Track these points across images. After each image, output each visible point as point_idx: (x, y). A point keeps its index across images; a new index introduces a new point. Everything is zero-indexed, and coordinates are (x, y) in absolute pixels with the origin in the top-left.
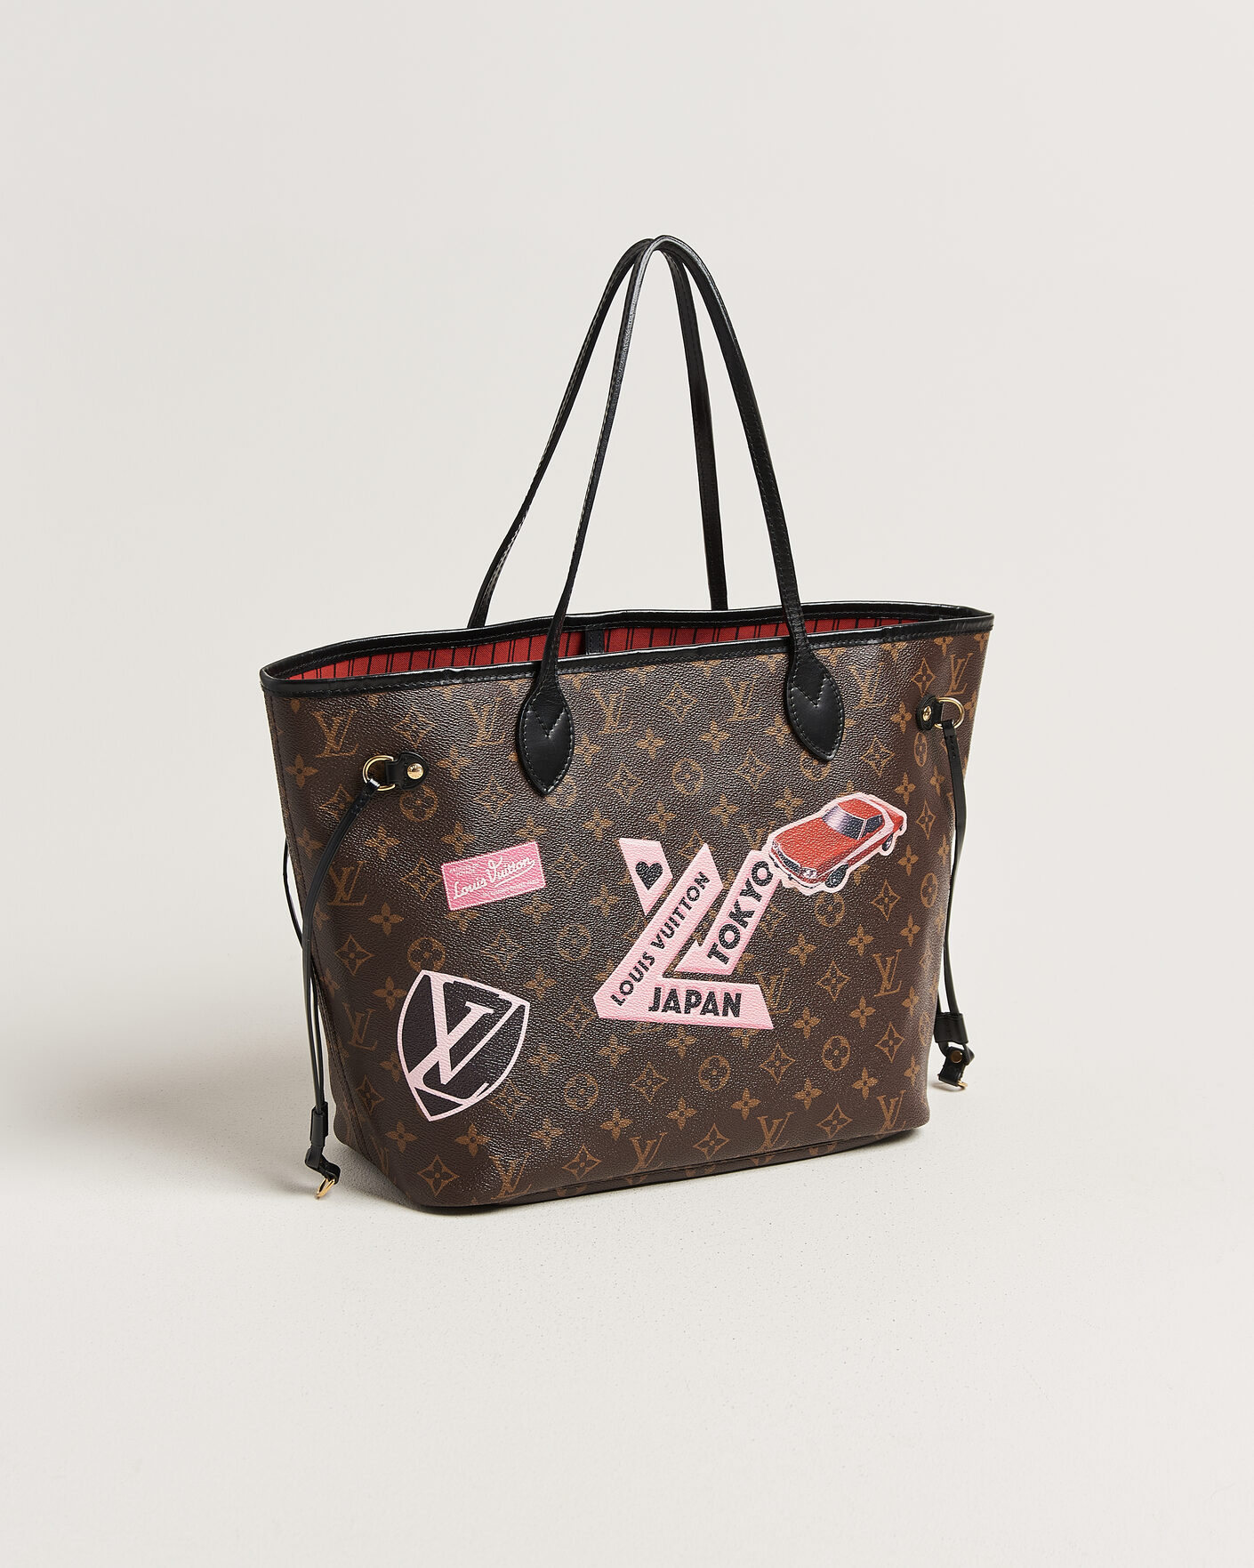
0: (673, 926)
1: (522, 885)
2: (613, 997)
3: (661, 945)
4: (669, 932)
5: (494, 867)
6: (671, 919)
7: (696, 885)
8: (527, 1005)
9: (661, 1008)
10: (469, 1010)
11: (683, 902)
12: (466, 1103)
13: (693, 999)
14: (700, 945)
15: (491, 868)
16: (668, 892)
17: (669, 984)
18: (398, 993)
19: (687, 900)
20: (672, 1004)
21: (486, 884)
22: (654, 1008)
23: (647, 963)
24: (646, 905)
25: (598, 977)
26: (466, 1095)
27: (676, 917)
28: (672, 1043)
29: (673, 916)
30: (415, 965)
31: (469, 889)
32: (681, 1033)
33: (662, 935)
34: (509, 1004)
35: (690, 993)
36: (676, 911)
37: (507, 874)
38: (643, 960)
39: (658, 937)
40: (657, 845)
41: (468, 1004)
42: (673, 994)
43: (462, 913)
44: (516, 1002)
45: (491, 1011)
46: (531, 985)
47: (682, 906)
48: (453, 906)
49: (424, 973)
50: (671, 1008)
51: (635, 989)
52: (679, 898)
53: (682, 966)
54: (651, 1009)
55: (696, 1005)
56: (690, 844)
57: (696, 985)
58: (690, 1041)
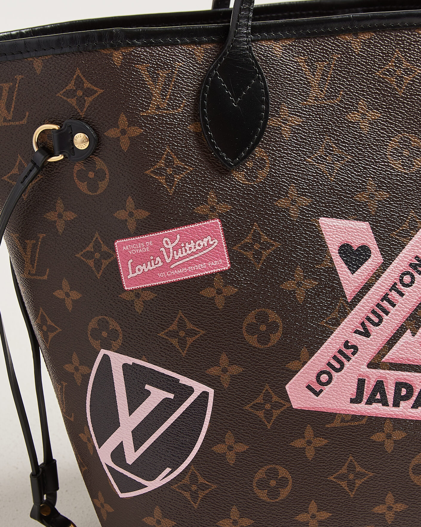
0: (382, 314)
1: (203, 266)
2: (309, 387)
3: (367, 334)
4: (376, 320)
5: (170, 246)
6: (378, 305)
7: (411, 270)
8: (211, 392)
9: (365, 400)
10: (148, 393)
11: (394, 287)
12: (152, 485)
13: (404, 392)
14: (414, 334)
15: (166, 246)
16: (377, 275)
17: (374, 375)
18: (83, 369)
19: (400, 286)
20: (378, 396)
21: (161, 264)
22: (356, 400)
23: (349, 352)
24: (350, 290)
25: (291, 365)
26: (151, 477)
27: (385, 304)
28: (378, 437)
29: (381, 303)
30: (95, 343)
31: (143, 268)
32: (388, 427)
33: (367, 323)
34: (191, 390)
35: (399, 385)
36: (385, 298)
37: (185, 254)
38: (344, 349)
39: (363, 324)
40: (365, 226)
41: (147, 387)
42: (380, 386)
43: (137, 293)
44: (199, 388)
45: (171, 396)
46: (214, 371)
47: (393, 293)
48: (127, 287)
49: (103, 352)
50: (378, 401)
51: (335, 379)
52: (390, 283)
53: (390, 356)
54: (352, 401)
55: (407, 398)
56: (406, 226)
57: (407, 377)
58: (398, 435)
